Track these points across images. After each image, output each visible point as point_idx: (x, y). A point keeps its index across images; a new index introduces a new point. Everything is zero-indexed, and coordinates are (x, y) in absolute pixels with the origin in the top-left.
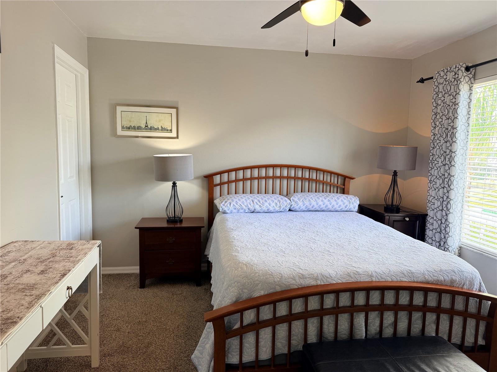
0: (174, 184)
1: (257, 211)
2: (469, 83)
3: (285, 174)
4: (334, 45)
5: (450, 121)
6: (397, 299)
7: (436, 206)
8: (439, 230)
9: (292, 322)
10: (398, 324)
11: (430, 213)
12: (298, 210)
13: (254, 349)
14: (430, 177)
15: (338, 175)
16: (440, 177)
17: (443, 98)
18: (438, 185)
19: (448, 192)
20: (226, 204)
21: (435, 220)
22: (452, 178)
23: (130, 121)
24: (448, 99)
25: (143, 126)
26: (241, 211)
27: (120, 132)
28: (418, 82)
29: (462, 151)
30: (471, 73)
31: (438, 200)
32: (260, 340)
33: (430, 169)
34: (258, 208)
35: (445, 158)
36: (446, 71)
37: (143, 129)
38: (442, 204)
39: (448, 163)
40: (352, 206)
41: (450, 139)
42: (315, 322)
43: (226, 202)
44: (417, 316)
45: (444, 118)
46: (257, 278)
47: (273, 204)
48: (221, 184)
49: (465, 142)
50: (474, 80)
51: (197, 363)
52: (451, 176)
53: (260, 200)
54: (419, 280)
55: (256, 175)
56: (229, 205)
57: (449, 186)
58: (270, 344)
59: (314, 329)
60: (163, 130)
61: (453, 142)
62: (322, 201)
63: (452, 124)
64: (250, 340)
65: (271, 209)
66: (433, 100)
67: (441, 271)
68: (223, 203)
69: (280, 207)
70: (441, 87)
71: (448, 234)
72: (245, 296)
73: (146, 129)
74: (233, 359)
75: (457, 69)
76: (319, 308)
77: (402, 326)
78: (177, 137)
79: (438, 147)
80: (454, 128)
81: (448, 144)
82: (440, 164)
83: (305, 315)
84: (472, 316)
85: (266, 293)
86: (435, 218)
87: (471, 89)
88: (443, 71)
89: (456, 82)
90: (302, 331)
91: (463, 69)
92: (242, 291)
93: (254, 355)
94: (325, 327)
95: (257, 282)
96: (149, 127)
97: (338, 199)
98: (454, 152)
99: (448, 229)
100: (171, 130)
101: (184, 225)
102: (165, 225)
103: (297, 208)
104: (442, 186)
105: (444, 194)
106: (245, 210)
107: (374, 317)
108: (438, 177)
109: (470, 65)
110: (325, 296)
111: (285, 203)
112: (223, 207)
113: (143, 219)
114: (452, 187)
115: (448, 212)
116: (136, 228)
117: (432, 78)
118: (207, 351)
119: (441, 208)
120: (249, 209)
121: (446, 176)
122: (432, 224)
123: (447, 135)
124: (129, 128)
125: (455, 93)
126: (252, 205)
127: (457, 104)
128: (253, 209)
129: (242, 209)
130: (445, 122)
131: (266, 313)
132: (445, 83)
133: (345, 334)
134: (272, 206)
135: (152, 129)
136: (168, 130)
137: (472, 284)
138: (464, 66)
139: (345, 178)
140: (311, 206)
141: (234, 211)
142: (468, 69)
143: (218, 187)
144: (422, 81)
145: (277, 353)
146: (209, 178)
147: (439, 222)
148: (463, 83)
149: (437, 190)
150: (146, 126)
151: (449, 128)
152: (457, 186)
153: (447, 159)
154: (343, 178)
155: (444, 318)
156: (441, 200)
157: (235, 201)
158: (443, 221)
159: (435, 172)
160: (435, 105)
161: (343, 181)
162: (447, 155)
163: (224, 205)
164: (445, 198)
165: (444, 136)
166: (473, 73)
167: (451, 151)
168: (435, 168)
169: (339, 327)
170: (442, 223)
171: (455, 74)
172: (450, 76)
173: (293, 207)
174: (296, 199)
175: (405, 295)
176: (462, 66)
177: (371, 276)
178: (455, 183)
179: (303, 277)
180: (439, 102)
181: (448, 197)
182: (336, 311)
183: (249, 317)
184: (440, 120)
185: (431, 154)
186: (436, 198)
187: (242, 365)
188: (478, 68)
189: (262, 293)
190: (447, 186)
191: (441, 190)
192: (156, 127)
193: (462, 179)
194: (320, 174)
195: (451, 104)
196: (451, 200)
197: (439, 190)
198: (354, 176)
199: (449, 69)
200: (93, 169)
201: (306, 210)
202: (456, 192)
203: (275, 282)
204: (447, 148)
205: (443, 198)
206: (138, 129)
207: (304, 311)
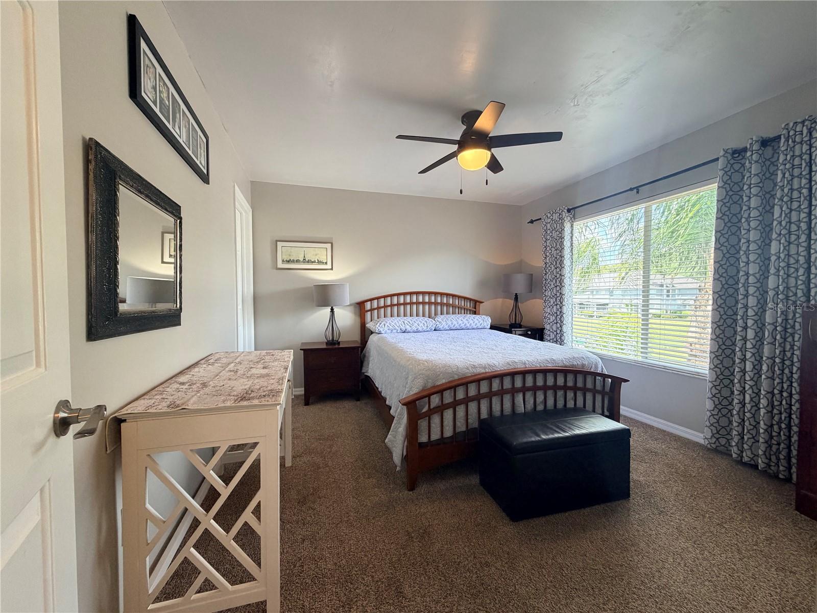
0: (332, 310)
1: (407, 330)
2: (571, 221)
3: (427, 300)
4: (487, 184)
5: (558, 252)
6: (545, 381)
7: (551, 320)
8: (555, 340)
9: (469, 403)
10: (547, 401)
11: (547, 327)
12: (441, 329)
13: (439, 429)
14: (545, 298)
15: (470, 300)
16: (553, 296)
17: (551, 234)
18: (552, 302)
19: (561, 308)
20: (381, 326)
21: (552, 332)
22: (563, 297)
23: (290, 255)
24: (555, 234)
25: (301, 259)
26: (395, 331)
27: (280, 265)
28: (528, 223)
29: (569, 275)
30: (571, 214)
31: (553, 315)
32: (444, 420)
33: (544, 291)
34: (409, 328)
35: (556, 281)
36: (552, 213)
37: (302, 262)
38: (556, 318)
39: (559, 284)
40: (485, 324)
41: (559, 266)
42: (486, 402)
43: (380, 324)
44: (560, 393)
45: (553, 249)
46: (438, 370)
47: (422, 325)
48: (372, 310)
49: (571, 267)
50: (574, 219)
51: (391, 446)
52: (563, 295)
53: (410, 321)
54: (560, 365)
55: (402, 301)
56: (383, 326)
57: (561, 303)
58: (451, 423)
59: (485, 408)
60: (320, 262)
61: (562, 267)
62: (462, 320)
63: (560, 254)
64: (435, 421)
65: (420, 329)
66: (543, 236)
67: (574, 358)
68: (378, 325)
69: (427, 326)
70: (549, 226)
71: (563, 341)
72: (430, 385)
73: (304, 262)
74: (423, 438)
75: (561, 211)
76: (488, 391)
77: (550, 403)
78: (332, 269)
79: (549, 273)
80: (562, 257)
81: (558, 270)
82: (552, 286)
83: (478, 398)
84: (599, 392)
85: (447, 381)
86: (551, 330)
87: (572, 226)
88: (550, 213)
89: (561, 221)
90: (476, 411)
91: (566, 211)
92: (427, 381)
93: (439, 433)
94: (493, 406)
95: (439, 373)
96: (307, 260)
97: (474, 318)
98: (564, 276)
99: (563, 338)
100: (326, 263)
101: (341, 346)
102: (324, 346)
103: (441, 327)
104: (555, 303)
105: (558, 310)
106: (397, 330)
107: (529, 396)
108: (551, 296)
109: (570, 208)
110: (493, 380)
111: (431, 323)
112: (379, 328)
113: (303, 344)
114: (564, 303)
115: (562, 324)
116: (301, 349)
117: (541, 219)
118: (401, 433)
119: (555, 321)
120: (401, 329)
121: (558, 295)
122: (549, 336)
123: (556, 263)
124: (288, 262)
125: (560, 230)
126: (403, 325)
127: (563, 238)
128: (404, 329)
129: (395, 329)
130: (554, 252)
131: (448, 398)
132: (551, 222)
133: (508, 412)
134: (420, 326)
135: (309, 262)
136: (323, 263)
137: (596, 367)
138: (566, 208)
139: (476, 302)
140: (453, 326)
141: (388, 331)
142: (569, 211)
143: (369, 313)
144: (532, 222)
145: (458, 430)
146: (360, 305)
147: (555, 333)
148: (566, 222)
149: (551, 307)
150: (304, 260)
151: (558, 257)
152: (567, 303)
153: (558, 282)
154: (474, 302)
155: (580, 395)
156: (555, 315)
157: (388, 323)
158: (558, 332)
159: (548, 293)
160: (544, 240)
161: (474, 305)
162: (558, 279)
163: (379, 326)
164: (558, 313)
165: (554, 264)
166: (573, 214)
167: (560, 275)
168: (549, 290)
169: (504, 406)
170: (557, 334)
171: (560, 214)
172: (556, 217)
173: (438, 327)
174: (440, 320)
175: (550, 378)
176: (564, 209)
177: (525, 364)
178: (566, 300)
179: (474, 367)
180: (548, 237)
181: (561, 312)
182: (501, 393)
183: (435, 400)
184: (550, 251)
185: (544, 279)
186: (551, 313)
187: (430, 443)
188: (576, 210)
189: (444, 381)
190: (559, 303)
191: (555, 307)
192: (313, 260)
193: (570, 296)
194: (455, 299)
195: (558, 238)
196: (563, 314)
197: (553, 307)
198: (483, 301)
199: (554, 211)
200: (255, 298)
201: (448, 329)
202: (567, 307)
203: (453, 372)
204: (557, 273)
205: (556, 313)
206: (296, 262)
207: (477, 394)
